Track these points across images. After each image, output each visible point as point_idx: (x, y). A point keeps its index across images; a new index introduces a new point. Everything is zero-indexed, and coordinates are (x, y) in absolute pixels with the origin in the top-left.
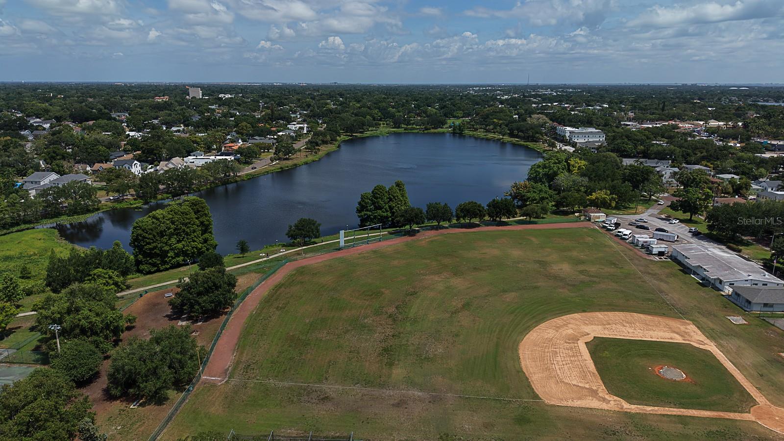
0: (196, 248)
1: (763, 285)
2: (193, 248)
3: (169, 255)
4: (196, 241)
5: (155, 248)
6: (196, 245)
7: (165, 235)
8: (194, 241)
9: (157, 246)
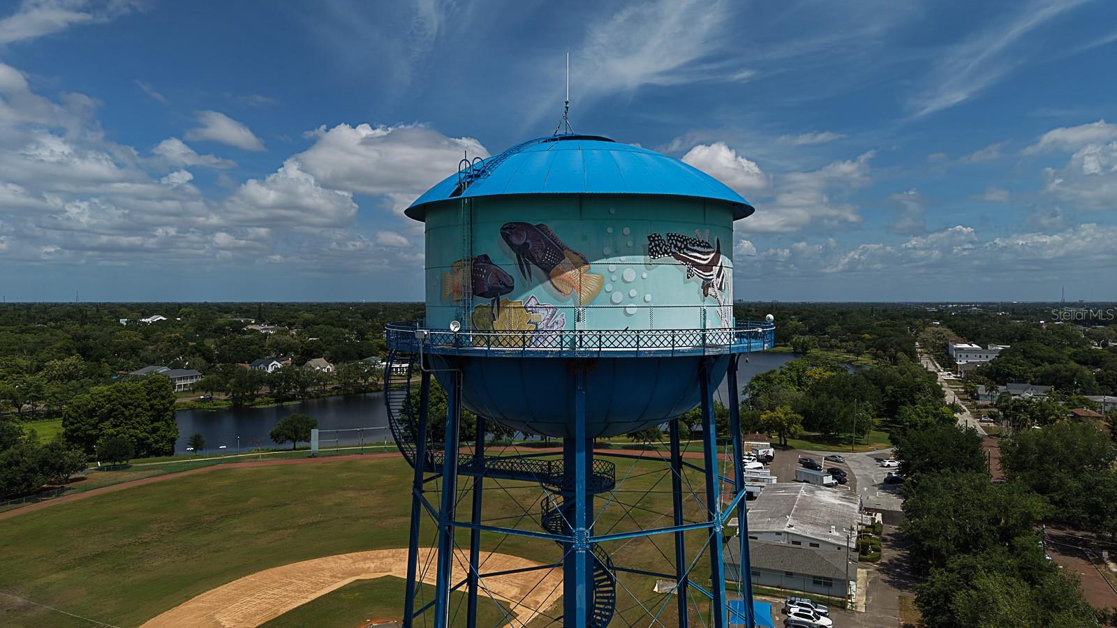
0: (136, 437)
1: (812, 545)
2: (131, 436)
3: (98, 442)
4: (137, 429)
5: (77, 430)
6: (136, 433)
7: (95, 416)
8: (134, 428)
9: (80, 428)
